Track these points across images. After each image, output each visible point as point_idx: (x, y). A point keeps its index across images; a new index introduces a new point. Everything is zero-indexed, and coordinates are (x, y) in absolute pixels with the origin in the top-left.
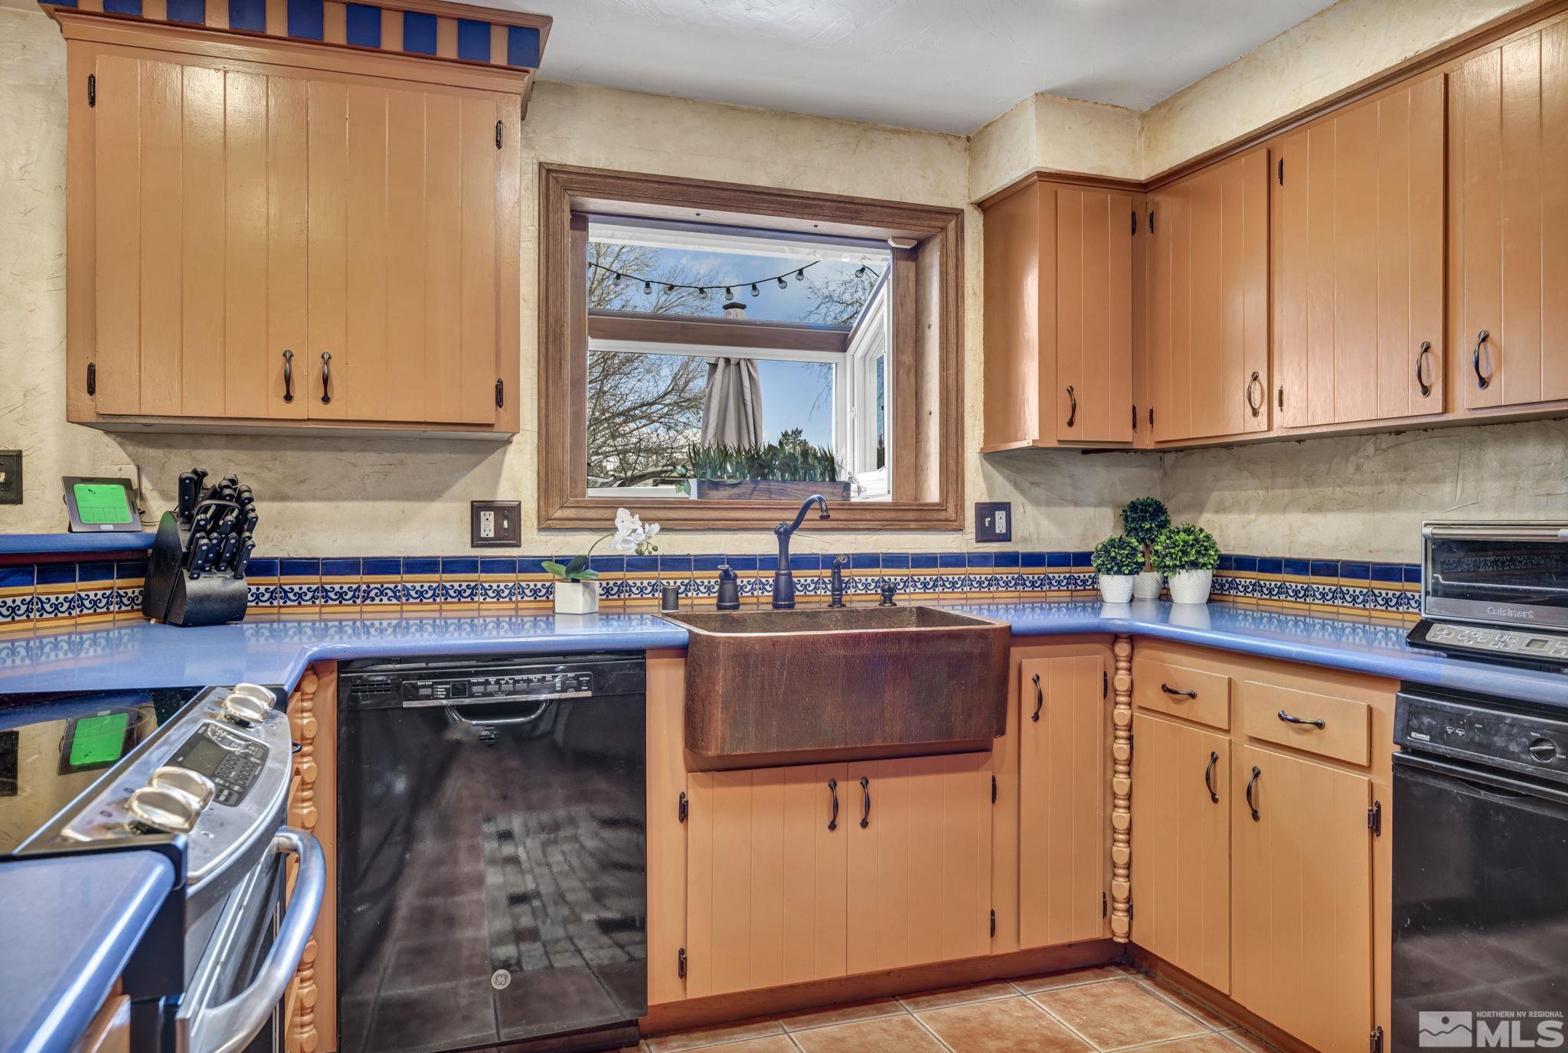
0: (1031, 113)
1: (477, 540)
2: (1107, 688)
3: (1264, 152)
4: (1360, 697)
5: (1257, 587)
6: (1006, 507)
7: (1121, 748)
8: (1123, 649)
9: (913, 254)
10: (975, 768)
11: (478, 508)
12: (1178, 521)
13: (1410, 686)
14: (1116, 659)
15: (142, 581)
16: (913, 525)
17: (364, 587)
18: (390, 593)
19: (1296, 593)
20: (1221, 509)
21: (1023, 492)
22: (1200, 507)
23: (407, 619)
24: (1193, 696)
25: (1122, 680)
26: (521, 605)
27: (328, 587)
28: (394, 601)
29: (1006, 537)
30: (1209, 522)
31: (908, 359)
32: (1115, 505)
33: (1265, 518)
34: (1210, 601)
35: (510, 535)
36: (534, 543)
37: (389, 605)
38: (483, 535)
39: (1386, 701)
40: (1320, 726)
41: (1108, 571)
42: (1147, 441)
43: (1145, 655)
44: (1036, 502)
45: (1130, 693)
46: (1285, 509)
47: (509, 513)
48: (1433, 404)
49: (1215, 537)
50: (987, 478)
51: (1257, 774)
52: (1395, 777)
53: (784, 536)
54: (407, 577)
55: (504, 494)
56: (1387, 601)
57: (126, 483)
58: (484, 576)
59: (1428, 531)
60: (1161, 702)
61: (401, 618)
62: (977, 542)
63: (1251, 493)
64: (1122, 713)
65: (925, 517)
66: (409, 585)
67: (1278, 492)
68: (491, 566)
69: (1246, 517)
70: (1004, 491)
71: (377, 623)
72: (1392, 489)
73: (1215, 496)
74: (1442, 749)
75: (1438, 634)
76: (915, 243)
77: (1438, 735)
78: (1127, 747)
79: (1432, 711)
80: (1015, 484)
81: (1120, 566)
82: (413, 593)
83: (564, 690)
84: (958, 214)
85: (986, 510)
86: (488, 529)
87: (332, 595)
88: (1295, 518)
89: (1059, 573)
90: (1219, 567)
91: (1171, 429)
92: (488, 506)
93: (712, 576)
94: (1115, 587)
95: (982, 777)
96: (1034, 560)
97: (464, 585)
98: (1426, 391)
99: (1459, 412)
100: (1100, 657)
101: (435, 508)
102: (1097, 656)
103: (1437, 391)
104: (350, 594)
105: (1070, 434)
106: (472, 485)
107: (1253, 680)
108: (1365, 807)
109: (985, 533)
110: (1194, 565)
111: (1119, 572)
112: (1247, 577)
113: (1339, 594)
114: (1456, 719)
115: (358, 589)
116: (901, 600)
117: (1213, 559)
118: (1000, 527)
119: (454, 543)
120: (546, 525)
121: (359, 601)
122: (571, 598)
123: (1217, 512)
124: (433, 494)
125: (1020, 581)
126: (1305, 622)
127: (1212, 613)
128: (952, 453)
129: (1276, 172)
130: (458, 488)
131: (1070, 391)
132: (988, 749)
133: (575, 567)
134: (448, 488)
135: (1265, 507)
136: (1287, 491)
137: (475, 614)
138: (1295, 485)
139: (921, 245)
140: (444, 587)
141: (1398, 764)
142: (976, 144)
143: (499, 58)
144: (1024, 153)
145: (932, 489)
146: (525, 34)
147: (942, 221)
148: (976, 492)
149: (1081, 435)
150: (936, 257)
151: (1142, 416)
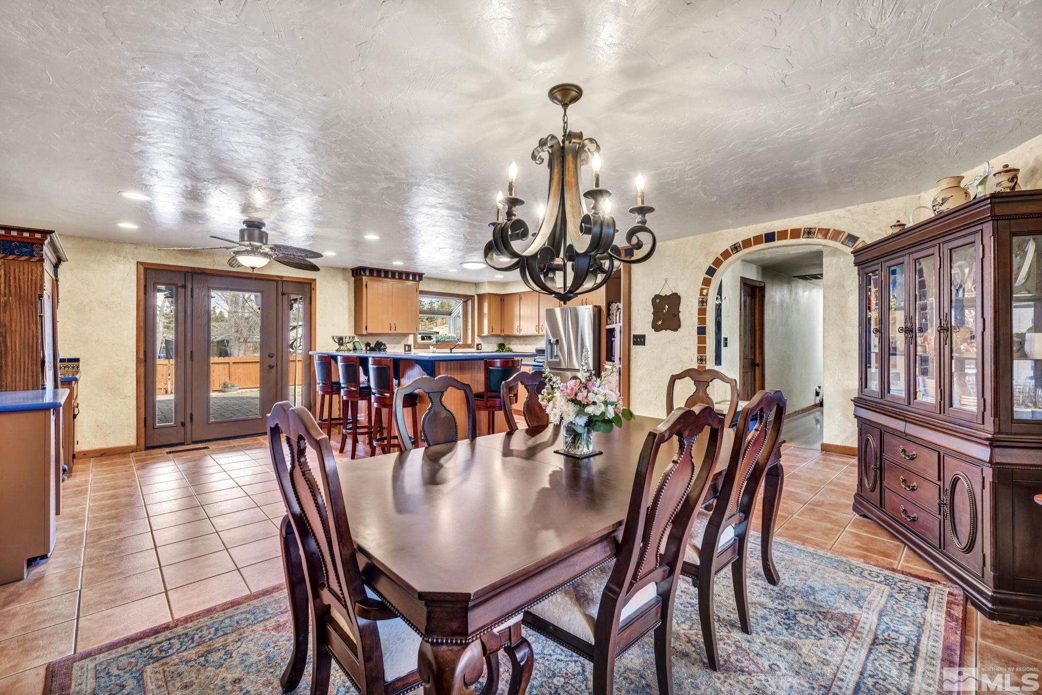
0: (487, 284)
3: (519, 295)
6: (480, 344)
9: (465, 302)
11: (405, 345)
12: (507, 346)
16: (467, 348)
21: (483, 342)
22: (510, 344)
31: (465, 319)
32: (496, 344)
35: (410, 350)
36: (414, 351)
42: (503, 334)
44: (485, 344)
47: (410, 346)
48: (537, 333)
50: (478, 339)
53: (451, 350)
55: (409, 343)
57: (359, 342)
59: (536, 349)
63: (517, 342)
65: (469, 346)
69: (516, 346)
70: (480, 342)
73: (512, 343)
75: (537, 360)
80: (482, 340)
84: (475, 296)
85: (478, 345)
86: (407, 349)
88: (523, 346)
91: (506, 333)
92: (407, 345)
99: (540, 334)
101: (400, 345)
103: (538, 331)
106: (404, 342)
109: (478, 349)
118: (480, 348)
119: (402, 352)
120: (415, 348)
123: (512, 345)
124: (399, 343)
128: (473, 334)
129: (520, 299)
130: (402, 342)
138: (523, 342)
139: (467, 300)
142: (476, 285)
143: (417, 279)
144: (485, 290)
145: (469, 342)
146: (421, 276)
147: (471, 297)
148: (477, 342)
149: (493, 333)
150: (470, 303)
151: (502, 331)
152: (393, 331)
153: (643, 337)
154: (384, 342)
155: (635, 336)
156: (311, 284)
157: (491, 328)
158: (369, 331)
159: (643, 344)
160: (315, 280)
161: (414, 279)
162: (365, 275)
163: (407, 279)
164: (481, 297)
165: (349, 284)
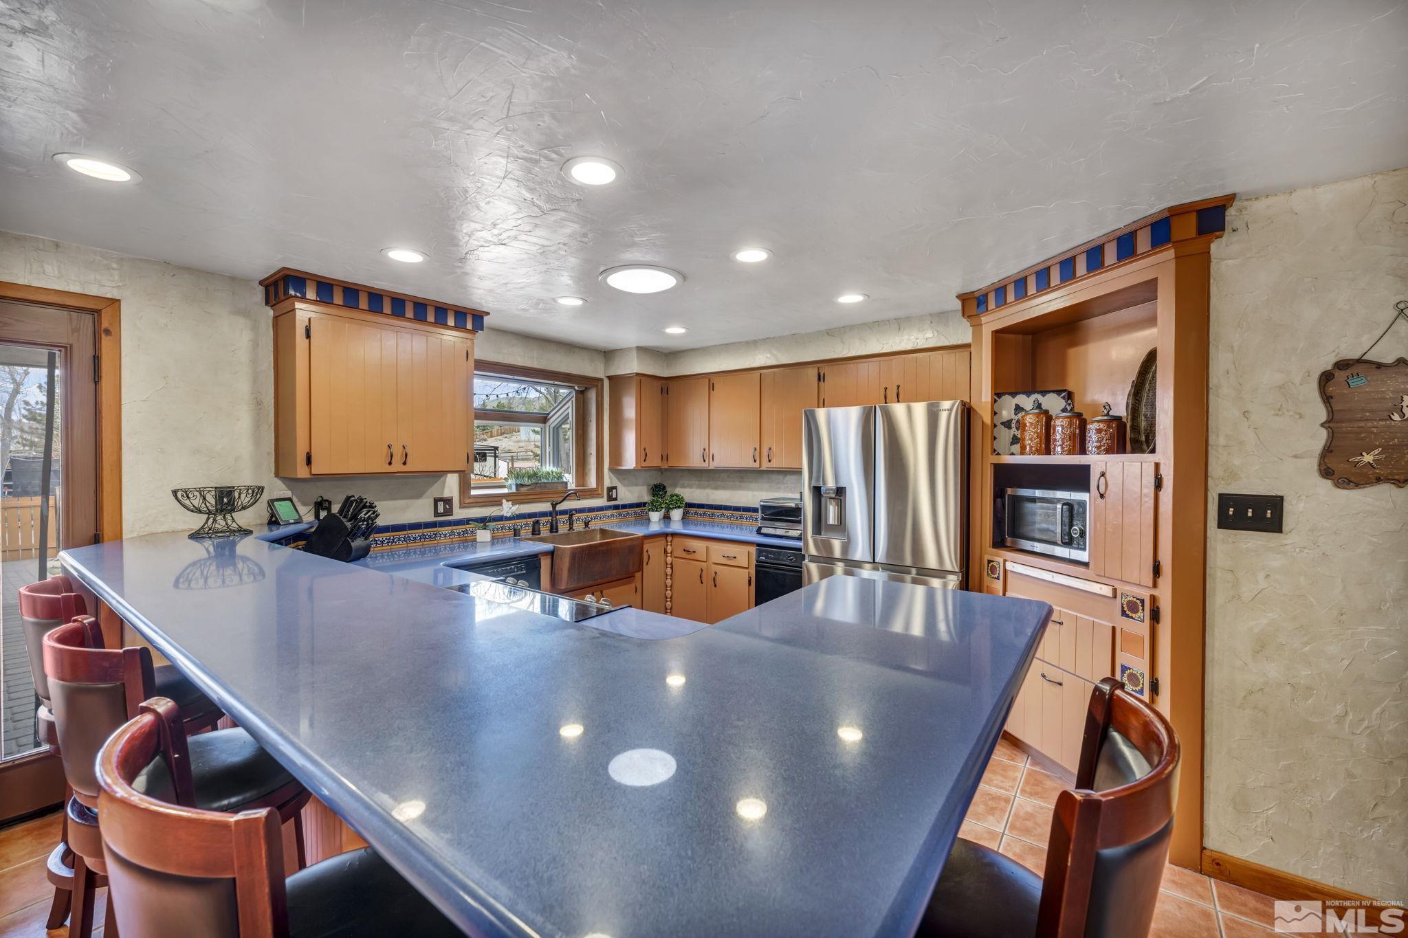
0: (634, 353)
1: (436, 514)
2: (665, 551)
3: (707, 379)
4: (745, 549)
5: (696, 513)
6: (615, 488)
7: (669, 570)
8: (669, 539)
9: (581, 396)
10: (630, 583)
11: (436, 501)
12: (670, 491)
13: (759, 545)
14: (667, 542)
15: (305, 542)
16: (588, 497)
17: (392, 538)
18: (403, 539)
19: (709, 515)
20: (683, 486)
21: (621, 483)
22: (675, 486)
23: (409, 550)
24: (694, 552)
25: (669, 549)
26: (454, 540)
27: (377, 539)
28: (404, 543)
29: (616, 499)
30: (678, 491)
31: (580, 432)
32: (648, 485)
33: (698, 490)
34: (683, 518)
35: (448, 512)
36: (459, 513)
37: (401, 544)
38: (439, 512)
39: (753, 550)
40: (735, 557)
41: (653, 511)
42: (664, 466)
43: (677, 540)
44: (625, 486)
45: (671, 553)
46: (705, 488)
47: (448, 501)
48: (757, 465)
49: (684, 498)
50: (610, 478)
51: (716, 573)
52: (756, 570)
53: (555, 505)
54: (409, 532)
55: (446, 494)
56: (737, 518)
57: (290, 499)
58: (440, 529)
59: (762, 503)
60: (684, 555)
61: (407, 550)
62: (608, 501)
63: (693, 482)
64: (669, 559)
65: (592, 493)
66: (410, 535)
67: (703, 482)
68: (442, 524)
69: (692, 490)
70: (616, 483)
71: (397, 553)
72: (738, 484)
73: (681, 482)
74: (768, 561)
75: (764, 530)
76: (584, 389)
77: (767, 557)
78: (671, 570)
79: (765, 551)
80: (618, 479)
81: (657, 508)
82: (412, 538)
83: (517, 571)
84: (602, 380)
85: (610, 489)
86: (441, 509)
87: (379, 542)
88: (709, 491)
89: (631, 511)
90: (686, 507)
91: (671, 462)
92: (441, 499)
93: (531, 521)
94: (655, 516)
95: (633, 585)
96: (624, 506)
97: (432, 533)
98: (755, 461)
99: (763, 468)
100: (663, 542)
101: (420, 502)
102: (662, 542)
103: (758, 461)
104: (386, 541)
105: (644, 464)
106: (434, 492)
107: (714, 546)
108: (747, 579)
109: (610, 498)
110: (679, 507)
111: (657, 511)
112: (693, 510)
113: (723, 515)
114: (771, 553)
115: (390, 539)
116: (592, 526)
117: (684, 505)
118: (614, 496)
119: (429, 517)
120: (462, 506)
121: (390, 544)
122: (484, 536)
123: (681, 487)
124: (418, 495)
125: (620, 515)
126: (712, 525)
127: (683, 523)
128: (600, 468)
129: (712, 387)
130: (428, 493)
131: (645, 449)
132: (634, 576)
133: (483, 522)
134: (425, 492)
135: (699, 487)
136: (706, 482)
137: (436, 545)
138: (709, 481)
139: (586, 390)
140: (424, 535)
141: (756, 566)
142: (608, 354)
143: (469, 326)
144: (631, 366)
145: (592, 482)
146: (478, 317)
147: (594, 382)
148: (607, 483)
149: (647, 464)
150: (592, 395)
151: (664, 457)
152: (397, 467)
153: (1276, 503)
154: (369, 499)
155: (1225, 500)
156: (97, 312)
157: (642, 454)
158: (317, 469)
159: (1275, 525)
160: (115, 303)
161: (460, 326)
162: (303, 298)
163: (441, 322)
164: (617, 383)
165: (255, 328)
